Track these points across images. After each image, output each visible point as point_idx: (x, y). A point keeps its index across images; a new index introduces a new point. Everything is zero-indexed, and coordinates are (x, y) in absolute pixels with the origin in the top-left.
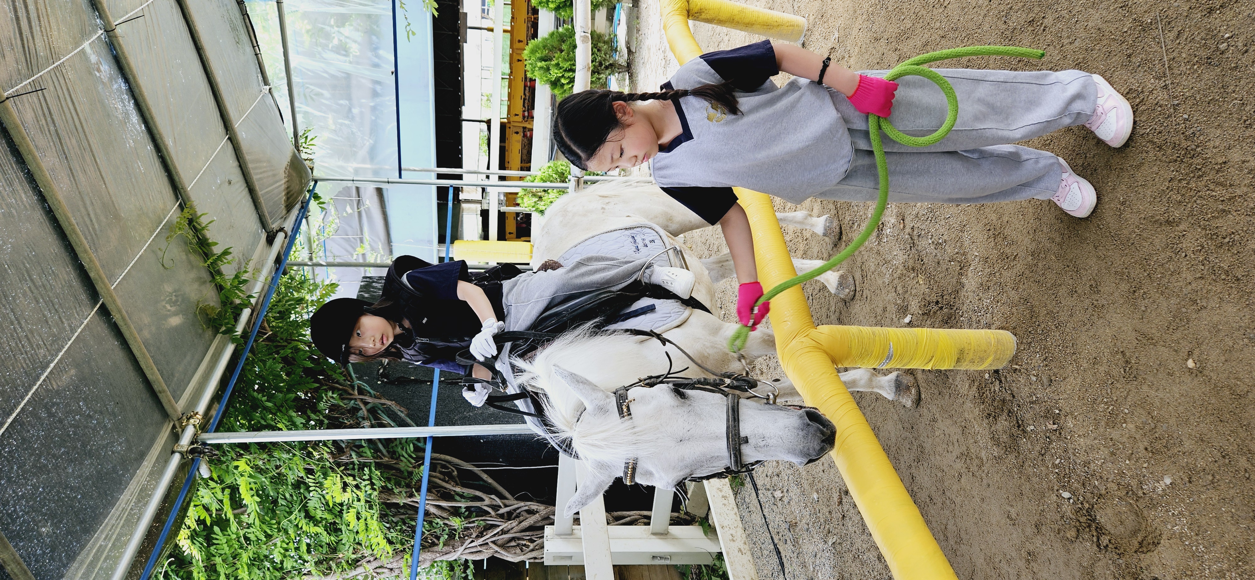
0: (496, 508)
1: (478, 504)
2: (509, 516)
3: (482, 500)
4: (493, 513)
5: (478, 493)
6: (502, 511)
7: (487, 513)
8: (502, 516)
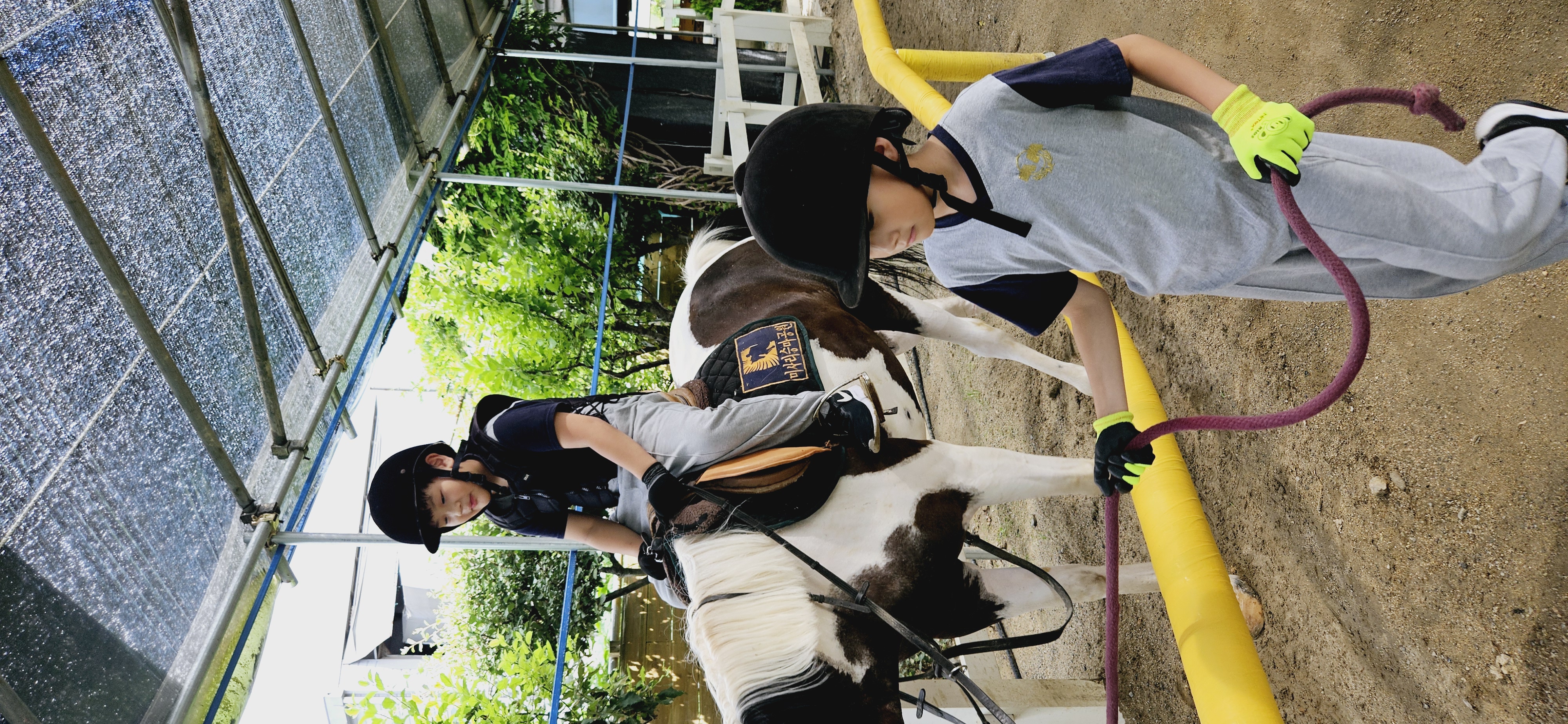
0: (671, 168)
1: (658, 164)
2: (680, 173)
3: (662, 162)
4: (668, 170)
5: (659, 158)
6: (676, 170)
7: (666, 171)
8: (675, 173)
